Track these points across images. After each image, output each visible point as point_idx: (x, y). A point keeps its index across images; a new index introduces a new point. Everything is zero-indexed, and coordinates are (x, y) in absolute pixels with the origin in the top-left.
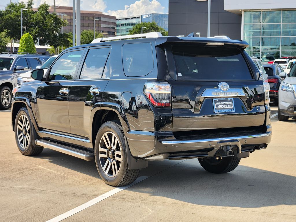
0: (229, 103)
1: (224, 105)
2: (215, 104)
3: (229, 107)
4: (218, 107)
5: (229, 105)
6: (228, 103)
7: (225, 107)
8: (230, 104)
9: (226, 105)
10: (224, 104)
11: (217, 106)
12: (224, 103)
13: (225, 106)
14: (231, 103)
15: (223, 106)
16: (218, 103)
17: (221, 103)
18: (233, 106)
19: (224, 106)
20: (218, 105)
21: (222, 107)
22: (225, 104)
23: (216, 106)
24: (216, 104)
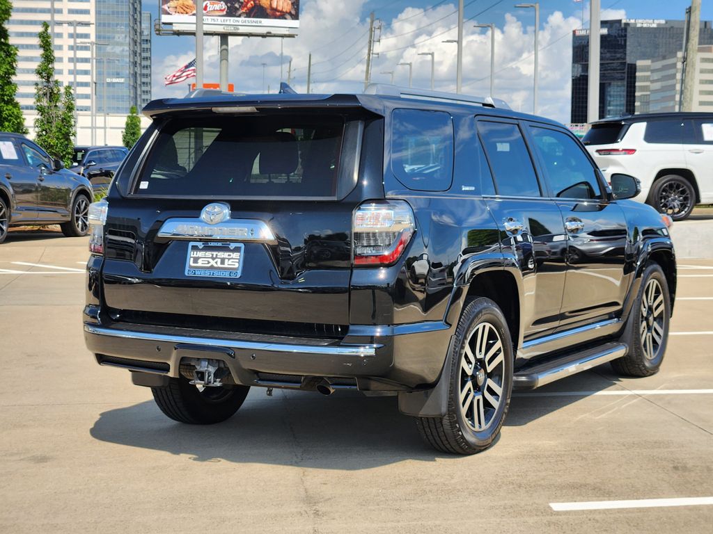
0: (229, 255)
1: (213, 259)
2: (192, 256)
3: (226, 266)
4: (197, 263)
5: (229, 259)
6: (226, 255)
7: (215, 265)
8: (232, 258)
9: (219, 261)
10: (214, 256)
11: (196, 260)
12: (215, 253)
13: (216, 263)
14: (236, 255)
15: (210, 260)
16: (200, 254)
17: (209, 254)
18: (238, 262)
19: (213, 263)
20: (198, 258)
21: (209, 262)
22: (216, 258)
23: (192, 259)
24: (195, 255)
